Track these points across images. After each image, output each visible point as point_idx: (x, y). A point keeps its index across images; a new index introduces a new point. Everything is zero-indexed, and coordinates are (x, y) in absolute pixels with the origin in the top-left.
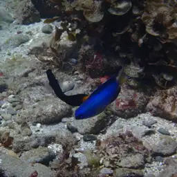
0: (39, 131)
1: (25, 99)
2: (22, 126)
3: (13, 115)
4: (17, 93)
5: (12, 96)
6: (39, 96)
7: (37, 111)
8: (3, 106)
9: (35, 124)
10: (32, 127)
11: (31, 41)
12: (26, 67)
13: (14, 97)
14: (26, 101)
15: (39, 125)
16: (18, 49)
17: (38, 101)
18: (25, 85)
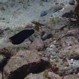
0: (72, 63)
1: (63, 44)
2: (63, 60)
3: (56, 52)
4: (58, 40)
5: (55, 41)
6: (71, 42)
7: (71, 52)
8: (51, 47)
9: (70, 59)
10: (68, 61)
11: (63, 9)
12: (62, 25)
13: (56, 42)
14: (64, 45)
15: (72, 60)
16: (57, 13)
17: (71, 45)
18: (63, 35)
